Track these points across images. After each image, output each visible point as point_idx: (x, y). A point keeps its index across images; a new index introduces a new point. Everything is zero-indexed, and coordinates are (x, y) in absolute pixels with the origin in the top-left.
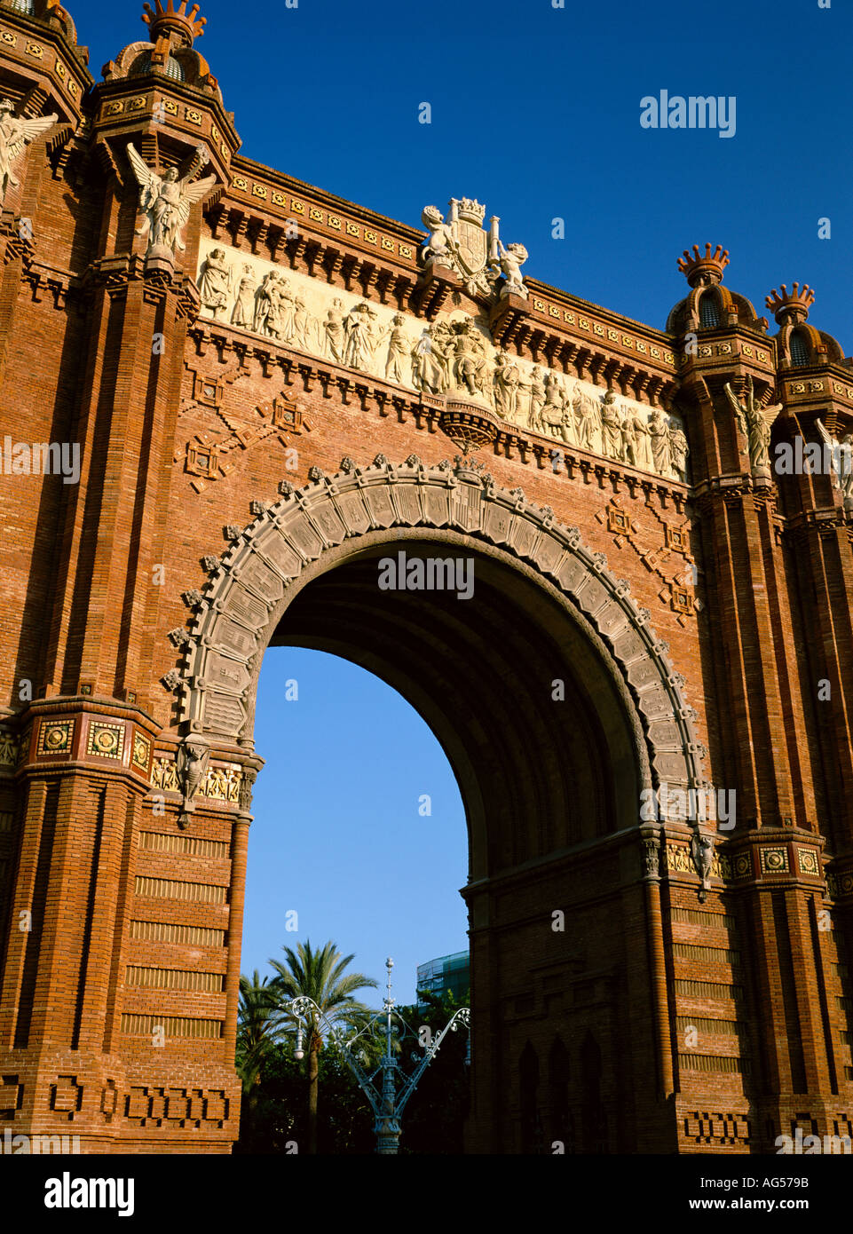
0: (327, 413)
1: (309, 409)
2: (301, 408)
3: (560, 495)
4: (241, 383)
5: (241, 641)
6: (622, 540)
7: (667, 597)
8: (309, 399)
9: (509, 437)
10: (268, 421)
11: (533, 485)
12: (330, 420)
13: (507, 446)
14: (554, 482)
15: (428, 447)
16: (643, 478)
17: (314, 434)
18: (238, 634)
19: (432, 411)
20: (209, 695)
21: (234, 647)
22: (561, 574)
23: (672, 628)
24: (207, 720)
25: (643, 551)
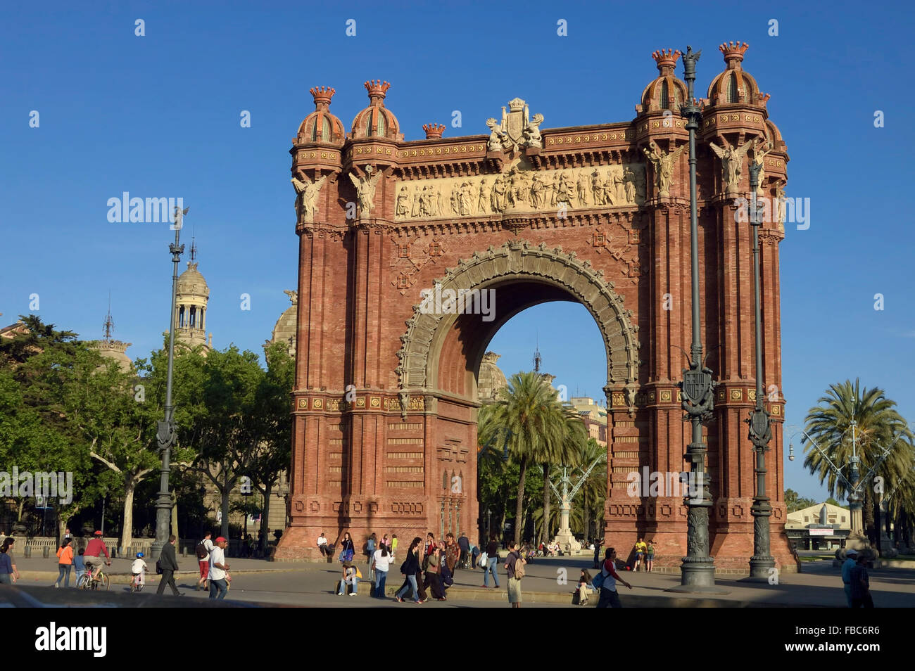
0: (453, 240)
1: (445, 241)
2: (440, 243)
3: (566, 237)
4: (417, 242)
5: (421, 350)
6: (601, 249)
7: (626, 271)
8: (445, 239)
9: (536, 219)
10: (428, 254)
11: (552, 237)
12: (454, 243)
13: (537, 223)
14: (564, 231)
15: (499, 238)
16: (613, 211)
17: (448, 253)
18: (420, 347)
19: (497, 222)
20: (410, 372)
21: (418, 352)
22: (564, 278)
23: (629, 287)
24: (410, 381)
25: (612, 250)
